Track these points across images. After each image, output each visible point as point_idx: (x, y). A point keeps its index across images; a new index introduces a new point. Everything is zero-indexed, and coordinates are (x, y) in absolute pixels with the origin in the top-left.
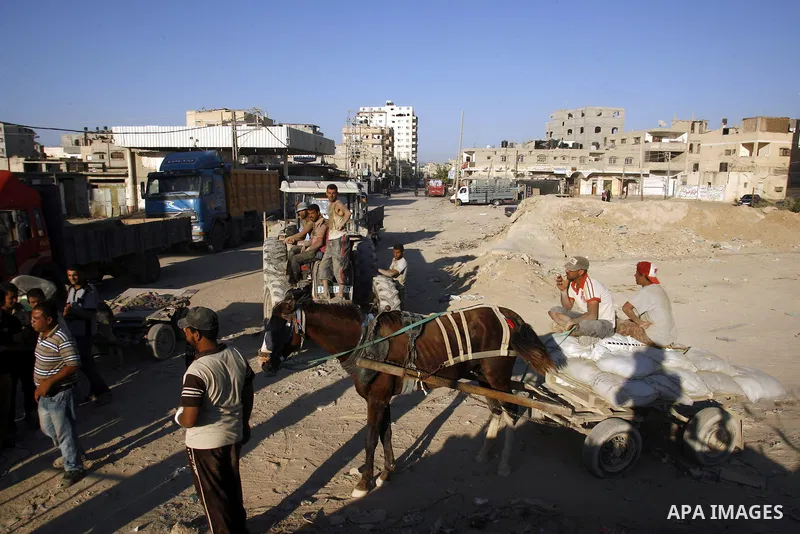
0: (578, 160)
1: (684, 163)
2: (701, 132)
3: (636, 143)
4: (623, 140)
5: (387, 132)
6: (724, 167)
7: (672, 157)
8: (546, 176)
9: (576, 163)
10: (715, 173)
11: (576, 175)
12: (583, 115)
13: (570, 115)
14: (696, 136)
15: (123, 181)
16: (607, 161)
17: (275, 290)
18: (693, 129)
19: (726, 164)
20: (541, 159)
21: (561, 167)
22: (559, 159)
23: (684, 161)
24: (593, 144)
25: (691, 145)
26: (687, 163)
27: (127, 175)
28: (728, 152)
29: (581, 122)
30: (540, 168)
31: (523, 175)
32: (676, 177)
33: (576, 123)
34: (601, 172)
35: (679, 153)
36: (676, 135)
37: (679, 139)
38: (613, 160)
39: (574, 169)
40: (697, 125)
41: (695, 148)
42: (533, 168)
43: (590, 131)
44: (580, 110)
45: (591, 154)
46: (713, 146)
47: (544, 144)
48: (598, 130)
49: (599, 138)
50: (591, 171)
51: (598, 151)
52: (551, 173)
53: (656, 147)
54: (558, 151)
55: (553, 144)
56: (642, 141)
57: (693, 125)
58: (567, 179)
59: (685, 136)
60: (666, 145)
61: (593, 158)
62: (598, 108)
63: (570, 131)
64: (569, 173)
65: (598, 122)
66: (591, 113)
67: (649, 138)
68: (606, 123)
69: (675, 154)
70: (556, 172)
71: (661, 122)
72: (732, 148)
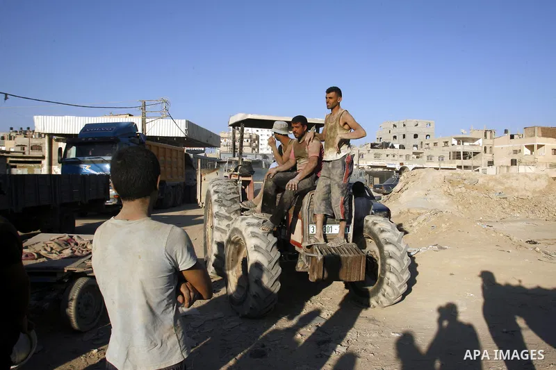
0: (404, 157)
1: (482, 161)
2: (491, 138)
3: (445, 146)
4: (435, 144)
5: (254, 137)
6: (514, 162)
7: (474, 155)
8: (381, 170)
9: (402, 160)
10: (507, 167)
11: (403, 169)
12: (404, 125)
13: (395, 126)
14: (489, 142)
15: (40, 162)
16: (425, 158)
17: (251, 229)
18: (485, 136)
19: (516, 160)
20: (377, 156)
21: (391, 163)
22: (391, 157)
23: (481, 159)
24: (414, 146)
25: (485, 148)
26: (483, 160)
27: (43, 158)
28: (515, 152)
29: (403, 131)
30: (377, 163)
31: (363, 168)
32: (478, 170)
33: (400, 131)
34: (422, 166)
35: (478, 153)
36: (474, 140)
37: (476, 143)
38: (430, 158)
39: (401, 164)
40: (488, 133)
41: (488, 150)
42: (370, 163)
43: (410, 137)
44: (402, 121)
45: (414, 153)
46: (503, 148)
47: (376, 146)
48: (416, 136)
49: (417, 141)
50: (414, 166)
51: (418, 151)
52: (385, 167)
53: (460, 149)
54: (389, 151)
55: (386, 145)
56: (449, 144)
57: (485, 133)
58: (397, 172)
59: (480, 141)
60: (467, 147)
61: (415, 156)
62: (415, 120)
63: (395, 137)
64: (398, 167)
65: (416, 130)
66: (411, 124)
67: (455, 142)
68: (422, 131)
69: (475, 154)
70: (388, 166)
71: (463, 131)
72: (518, 149)
